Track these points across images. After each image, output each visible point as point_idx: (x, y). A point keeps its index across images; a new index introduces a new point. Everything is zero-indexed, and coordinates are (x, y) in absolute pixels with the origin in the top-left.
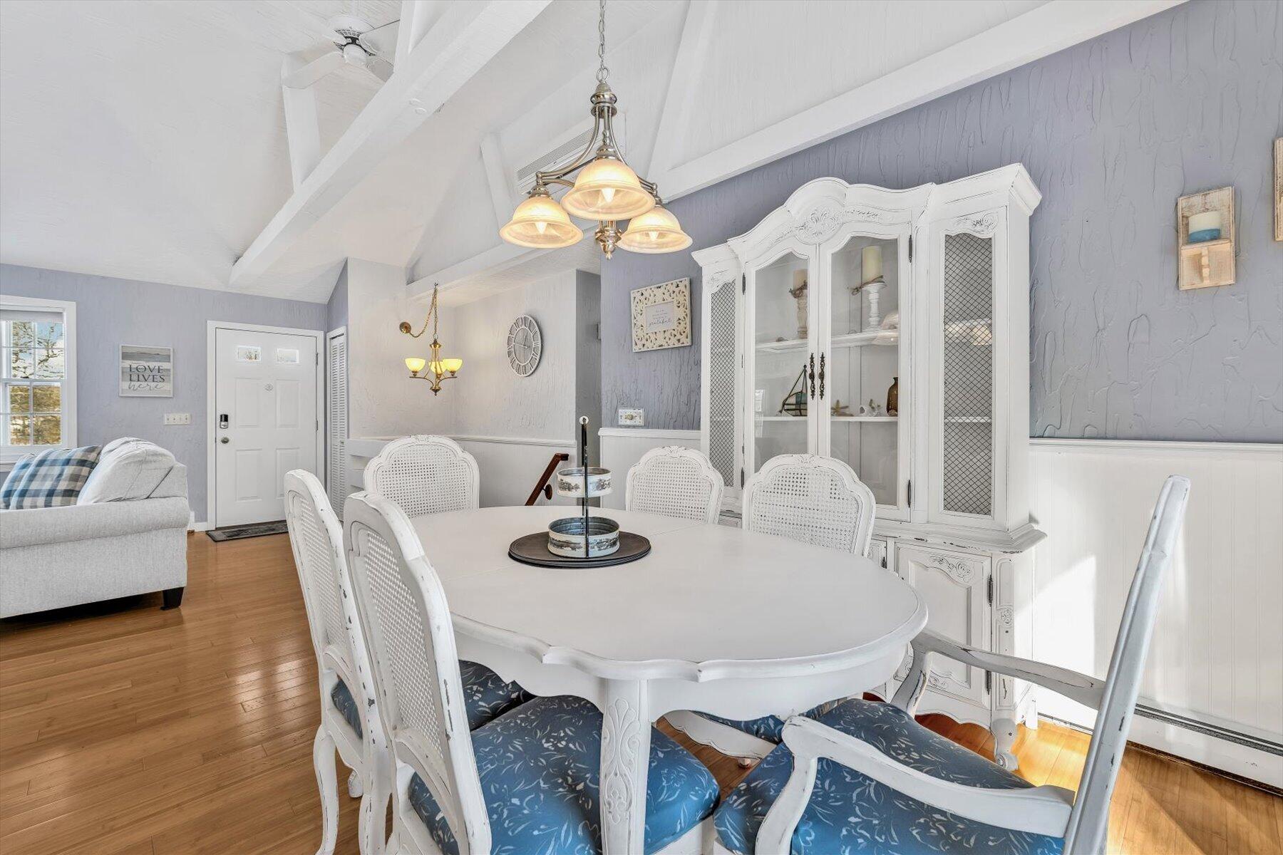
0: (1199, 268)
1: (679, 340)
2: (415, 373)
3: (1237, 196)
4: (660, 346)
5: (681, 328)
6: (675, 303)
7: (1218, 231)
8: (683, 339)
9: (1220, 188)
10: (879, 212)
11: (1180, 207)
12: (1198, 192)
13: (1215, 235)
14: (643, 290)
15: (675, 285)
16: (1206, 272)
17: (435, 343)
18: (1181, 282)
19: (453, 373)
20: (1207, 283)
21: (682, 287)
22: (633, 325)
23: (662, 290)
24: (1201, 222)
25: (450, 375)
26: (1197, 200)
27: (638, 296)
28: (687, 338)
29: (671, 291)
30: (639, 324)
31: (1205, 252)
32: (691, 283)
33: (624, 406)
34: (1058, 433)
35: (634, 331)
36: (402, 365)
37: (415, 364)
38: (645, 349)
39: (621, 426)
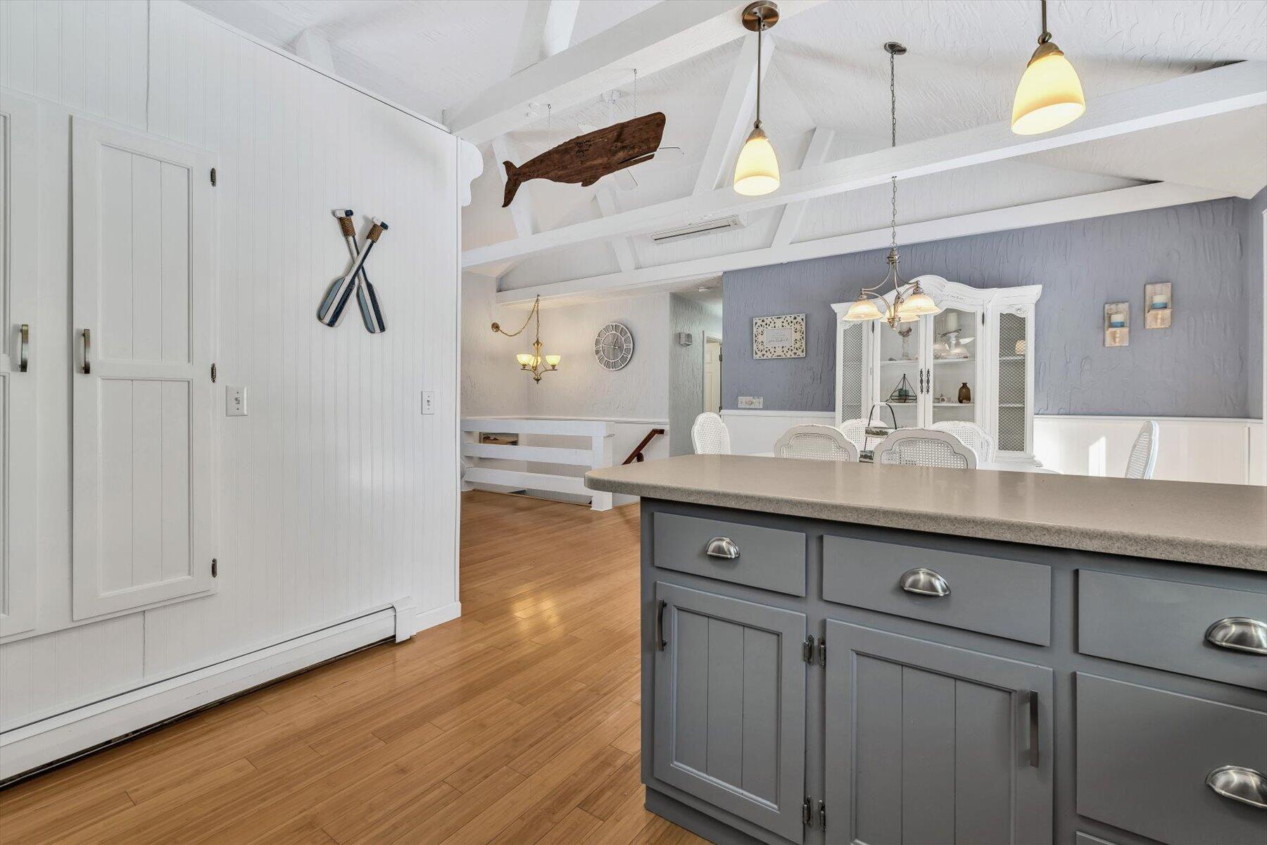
0: (1114, 338)
1: (795, 353)
2: (524, 366)
3: (1130, 307)
4: (778, 356)
5: (798, 345)
6: (793, 330)
7: (1123, 323)
8: (799, 352)
9: (1123, 302)
10: (964, 297)
11: (1106, 309)
12: (1113, 303)
13: (1122, 325)
14: (765, 319)
15: (793, 317)
16: (1117, 340)
17: (538, 342)
18: (1106, 344)
19: (554, 366)
20: (1117, 344)
21: (799, 319)
22: (754, 341)
23: (782, 320)
24: (1117, 318)
25: (551, 368)
26: (1113, 306)
27: (760, 322)
28: (803, 352)
29: (789, 321)
30: (760, 340)
31: (1118, 332)
32: (806, 318)
33: (743, 395)
34: (1046, 412)
35: (755, 345)
36: (513, 360)
37: (525, 358)
38: (765, 357)
39: (740, 409)
